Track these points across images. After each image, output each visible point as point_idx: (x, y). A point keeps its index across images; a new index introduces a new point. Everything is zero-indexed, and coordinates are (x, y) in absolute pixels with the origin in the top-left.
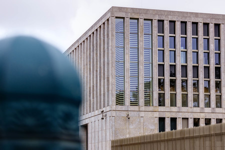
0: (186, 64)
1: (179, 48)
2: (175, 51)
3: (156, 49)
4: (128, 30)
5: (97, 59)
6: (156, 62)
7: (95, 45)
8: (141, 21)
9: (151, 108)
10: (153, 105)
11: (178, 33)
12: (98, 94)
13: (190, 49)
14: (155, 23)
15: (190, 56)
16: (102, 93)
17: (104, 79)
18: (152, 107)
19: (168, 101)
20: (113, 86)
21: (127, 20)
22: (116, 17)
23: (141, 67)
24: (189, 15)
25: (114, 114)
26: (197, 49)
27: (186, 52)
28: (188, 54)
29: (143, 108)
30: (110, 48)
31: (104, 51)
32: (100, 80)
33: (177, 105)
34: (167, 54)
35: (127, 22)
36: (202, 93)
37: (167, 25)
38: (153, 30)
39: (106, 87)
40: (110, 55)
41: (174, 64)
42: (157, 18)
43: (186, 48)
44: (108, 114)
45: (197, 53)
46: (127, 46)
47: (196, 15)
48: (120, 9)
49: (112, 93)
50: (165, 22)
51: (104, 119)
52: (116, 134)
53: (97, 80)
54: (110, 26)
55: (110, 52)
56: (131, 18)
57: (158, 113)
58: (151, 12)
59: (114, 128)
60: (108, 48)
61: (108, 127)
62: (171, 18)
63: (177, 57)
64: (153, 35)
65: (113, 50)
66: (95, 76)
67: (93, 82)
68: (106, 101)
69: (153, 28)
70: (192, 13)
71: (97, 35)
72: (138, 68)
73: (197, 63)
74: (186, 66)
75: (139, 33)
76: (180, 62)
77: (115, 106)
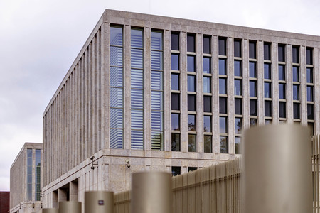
0: (210, 94)
1: (201, 72)
2: (195, 76)
3: (168, 71)
4: (128, 43)
6: (169, 90)
8: (148, 31)
9: (161, 154)
10: (164, 150)
11: (200, 50)
12: (89, 136)
13: (216, 74)
14: (167, 36)
15: (216, 83)
16: (94, 133)
17: (96, 114)
18: (163, 152)
19: (185, 144)
20: (107, 121)
21: (128, 29)
22: (112, 25)
23: (148, 95)
24: (214, 27)
25: (108, 160)
26: (226, 74)
27: (210, 77)
28: (213, 80)
29: (150, 153)
30: (102, 67)
31: (96, 75)
32: (91, 116)
33: (198, 150)
34: (184, 78)
35: (127, 31)
36: (232, 134)
37: (183, 39)
38: (165, 44)
39: (98, 123)
40: (103, 77)
41: (194, 93)
42: (170, 28)
43: (210, 72)
44: (100, 161)
45: (226, 79)
46: (127, 65)
47: (225, 27)
48: (118, 13)
49: (105, 131)
50: (181, 34)
51: (95, 169)
52: (110, 185)
53: (88, 117)
54: (102, 37)
55: (103, 73)
56: (133, 27)
57: (170, 160)
58: (161, 20)
59: (107, 180)
60: (100, 69)
61: (100, 180)
62: (189, 29)
63: (197, 83)
64: (165, 51)
65: (107, 70)
66: (86, 112)
67: (84, 120)
68: (98, 143)
69: (165, 42)
70: (219, 24)
71: (88, 55)
72: (143, 96)
73: (226, 93)
74: (211, 97)
75: (145, 49)
76: (202, 90)
77: (109, 150)
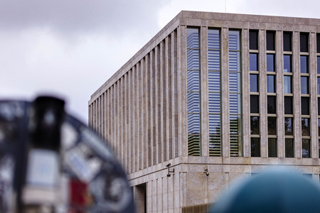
0: (291, 95)
1: (282, 71)
2: (275, 76)
3: (247, 72)
4: (205, 45)
5: (159, 88)
6: (247, 93)
7: (156, 68)
8: (225, 31)
9: (240, 160)
10: (243, 156)
11: (280, 48)
12: (162, 139)
13: (297, 73)
14: (246, 35)
15: (297, 82)
16: (168, 138)
17: (171, 118)
18: (242, 158)
19: (264, 149)
20: (184, 127)
21: (205, 31)
22: (188, 27)
23: (226, 99)
24: (295, 21)
25: (186, 168)
26: (308, 72)
27: (292, 77)
28: (294, 80)
29: (228, 160)
30: (179, 72)
31: (170, 77)
32: (165, 119)
33: (279, 156)
34: (263, 79)
35: (204, 33)
36: (315, 137)
37: (262, 37)
38: (243, 44)
39: (173, 129)
40: (179, 82)
41: (274, 94)
42: (249, 27)
43: (291, 71)
44: (178, 169)
45: (308, 77)
46: (204, 68)
47: (306, 21)
48: (194, 14)
49: (183, 138)
50: (260, 32)
51: (171, 176)
52: (188, 198)
53: (159, 119)
54: (179, 40)
55: (179, 78)
56: (209, 28)
57: (250, 166)
58: (239, 18)
59: (185, 189)
60: (176, 72)
61: (177, 188)
62: (268, 27)
63: (278, 84)
64: (243, 51)
65: (184, 75)
66: (157, 113)
67: (154, 121)
68: (174, 150)
69: (243, 41)
70: (300, 19)
71: (159, 53)
72: (221, 101)
73: (308, 92)
74: (292, 98)
75: (222, 50)
76: (282, 91)
77: (187, 158)
